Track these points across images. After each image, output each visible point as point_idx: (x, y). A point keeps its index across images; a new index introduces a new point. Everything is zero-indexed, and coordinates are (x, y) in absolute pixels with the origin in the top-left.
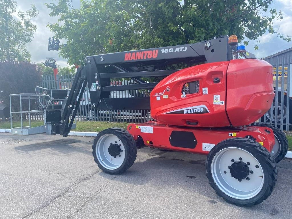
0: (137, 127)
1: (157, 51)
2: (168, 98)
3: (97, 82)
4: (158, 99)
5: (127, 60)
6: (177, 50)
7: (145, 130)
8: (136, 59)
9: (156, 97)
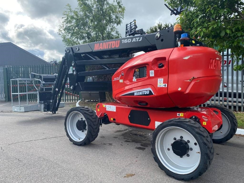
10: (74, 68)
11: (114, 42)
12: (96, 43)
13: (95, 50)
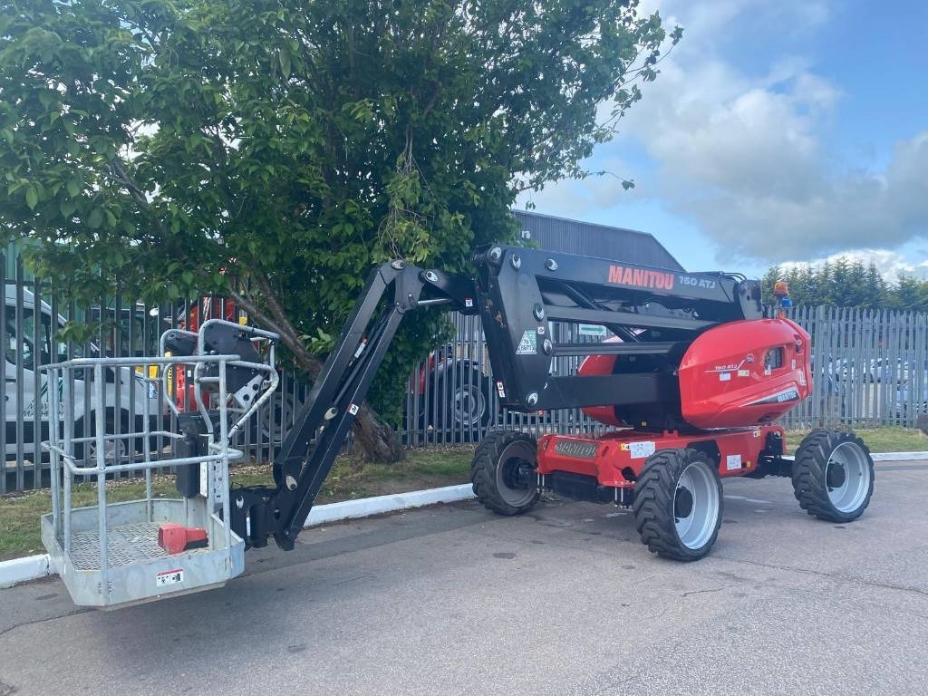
0: (622, 449)
3: (539, 328)
4: (725, 377)
7: (640, 451)
9: (720, 373)
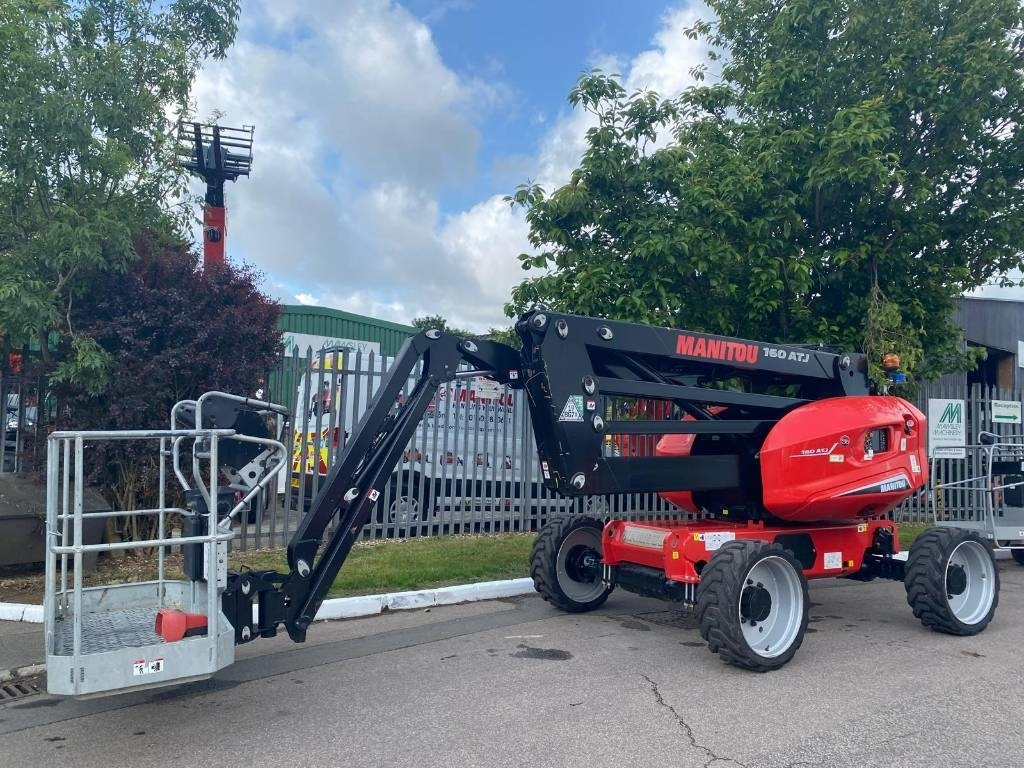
1: (756, 348)
2: (842, 460)
5: (684, 353)
6: (792, 356)
8: (709, 356)
10: (593, 403)
11: (743, 346)
12: (682, 334)
13: (678, 352)
